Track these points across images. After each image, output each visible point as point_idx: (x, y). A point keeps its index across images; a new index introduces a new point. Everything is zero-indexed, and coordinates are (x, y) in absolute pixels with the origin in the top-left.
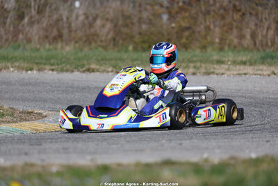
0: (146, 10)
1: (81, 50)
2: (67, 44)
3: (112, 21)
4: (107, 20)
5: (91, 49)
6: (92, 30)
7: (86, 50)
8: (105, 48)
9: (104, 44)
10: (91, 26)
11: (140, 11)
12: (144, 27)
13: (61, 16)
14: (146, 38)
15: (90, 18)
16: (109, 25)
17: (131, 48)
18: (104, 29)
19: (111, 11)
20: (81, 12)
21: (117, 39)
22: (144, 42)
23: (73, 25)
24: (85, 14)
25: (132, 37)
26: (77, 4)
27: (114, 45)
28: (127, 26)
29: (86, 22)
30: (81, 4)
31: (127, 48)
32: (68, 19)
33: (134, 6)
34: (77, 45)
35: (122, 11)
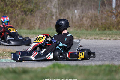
0: (104, 14)
1: (77, 30)
2: (71, 28)
3: (90, 18)
4: (88, 18)
5: (81, 30)
6: (82, 22)
7: (79, 30)
8: (87, 30)
9: (86, 28)
10: (81, 20)
11: (102, 14)
12: (103, 21)
13: (69, 16)
14: (104, 26)
15: (81, 17)
16: (89, 20)
17: (97, 30)
18: (87, 22)
19: (90, 14)
20: (77, 15)
21: (92, 26)
22: (103, 27)
23: (74, 20)
24: (79, 16)
25: (98, 25)
26: (76, 11)
27: (91, 29)
28: (96, 20)
29: (79, 19)
30: (77, 11)
31: (96, 30)
32: (72, 17)
33: (100, 12)
34: (75, 29)
35: (94, 14)
